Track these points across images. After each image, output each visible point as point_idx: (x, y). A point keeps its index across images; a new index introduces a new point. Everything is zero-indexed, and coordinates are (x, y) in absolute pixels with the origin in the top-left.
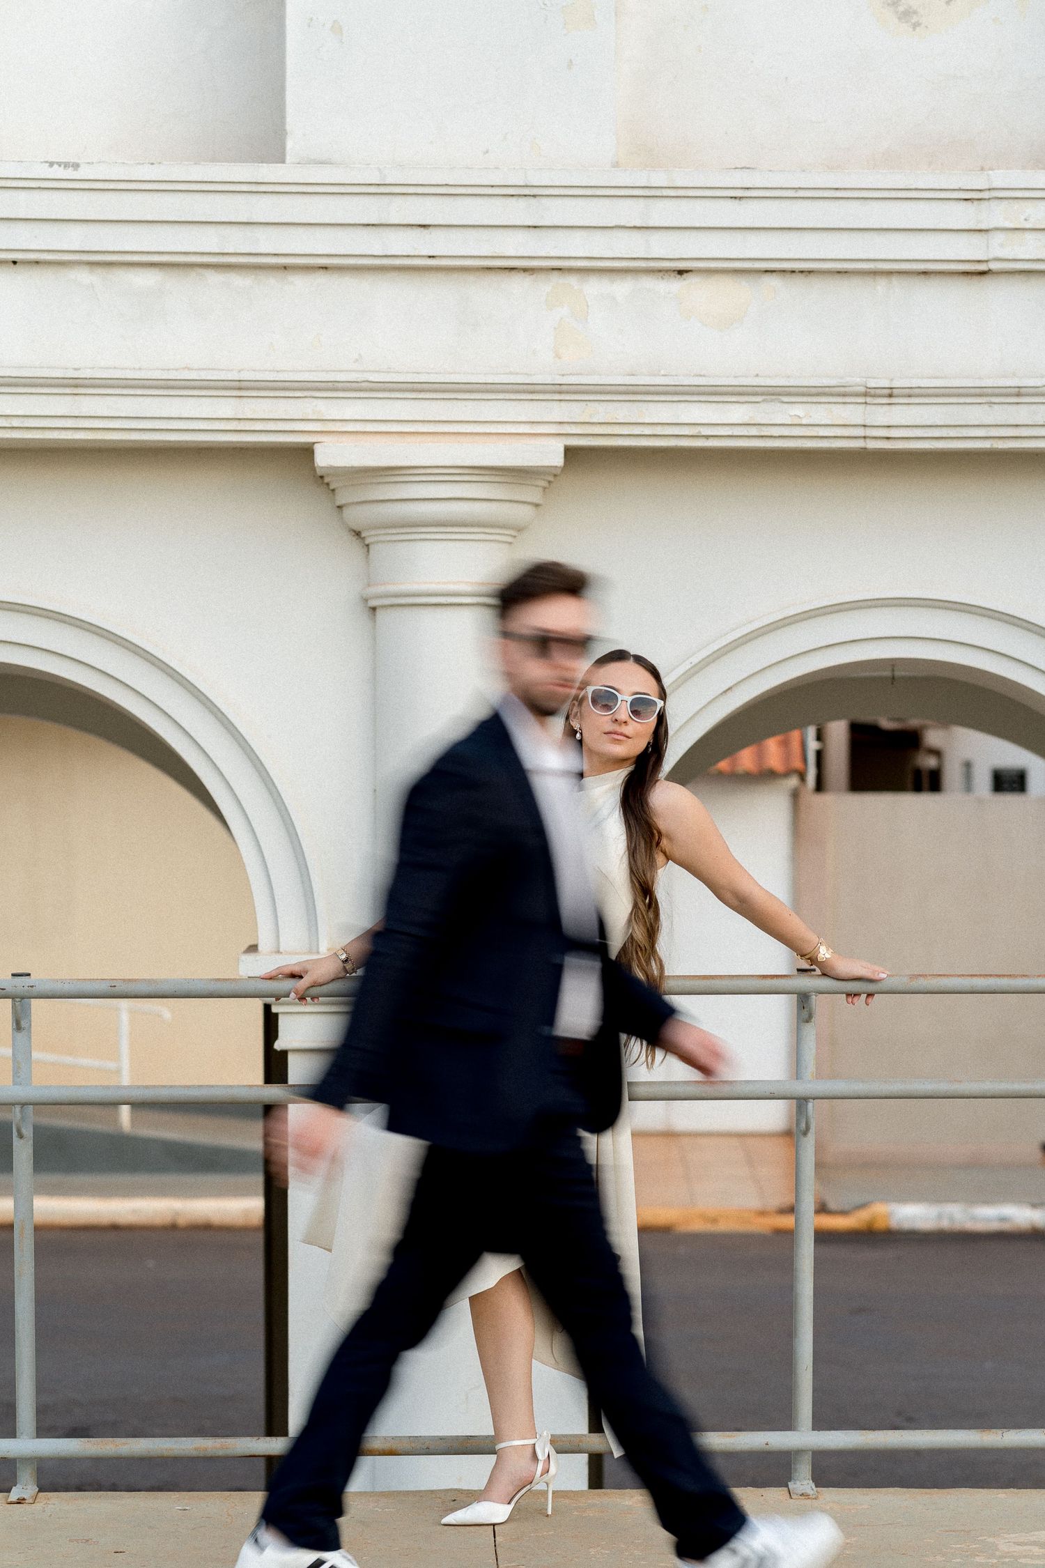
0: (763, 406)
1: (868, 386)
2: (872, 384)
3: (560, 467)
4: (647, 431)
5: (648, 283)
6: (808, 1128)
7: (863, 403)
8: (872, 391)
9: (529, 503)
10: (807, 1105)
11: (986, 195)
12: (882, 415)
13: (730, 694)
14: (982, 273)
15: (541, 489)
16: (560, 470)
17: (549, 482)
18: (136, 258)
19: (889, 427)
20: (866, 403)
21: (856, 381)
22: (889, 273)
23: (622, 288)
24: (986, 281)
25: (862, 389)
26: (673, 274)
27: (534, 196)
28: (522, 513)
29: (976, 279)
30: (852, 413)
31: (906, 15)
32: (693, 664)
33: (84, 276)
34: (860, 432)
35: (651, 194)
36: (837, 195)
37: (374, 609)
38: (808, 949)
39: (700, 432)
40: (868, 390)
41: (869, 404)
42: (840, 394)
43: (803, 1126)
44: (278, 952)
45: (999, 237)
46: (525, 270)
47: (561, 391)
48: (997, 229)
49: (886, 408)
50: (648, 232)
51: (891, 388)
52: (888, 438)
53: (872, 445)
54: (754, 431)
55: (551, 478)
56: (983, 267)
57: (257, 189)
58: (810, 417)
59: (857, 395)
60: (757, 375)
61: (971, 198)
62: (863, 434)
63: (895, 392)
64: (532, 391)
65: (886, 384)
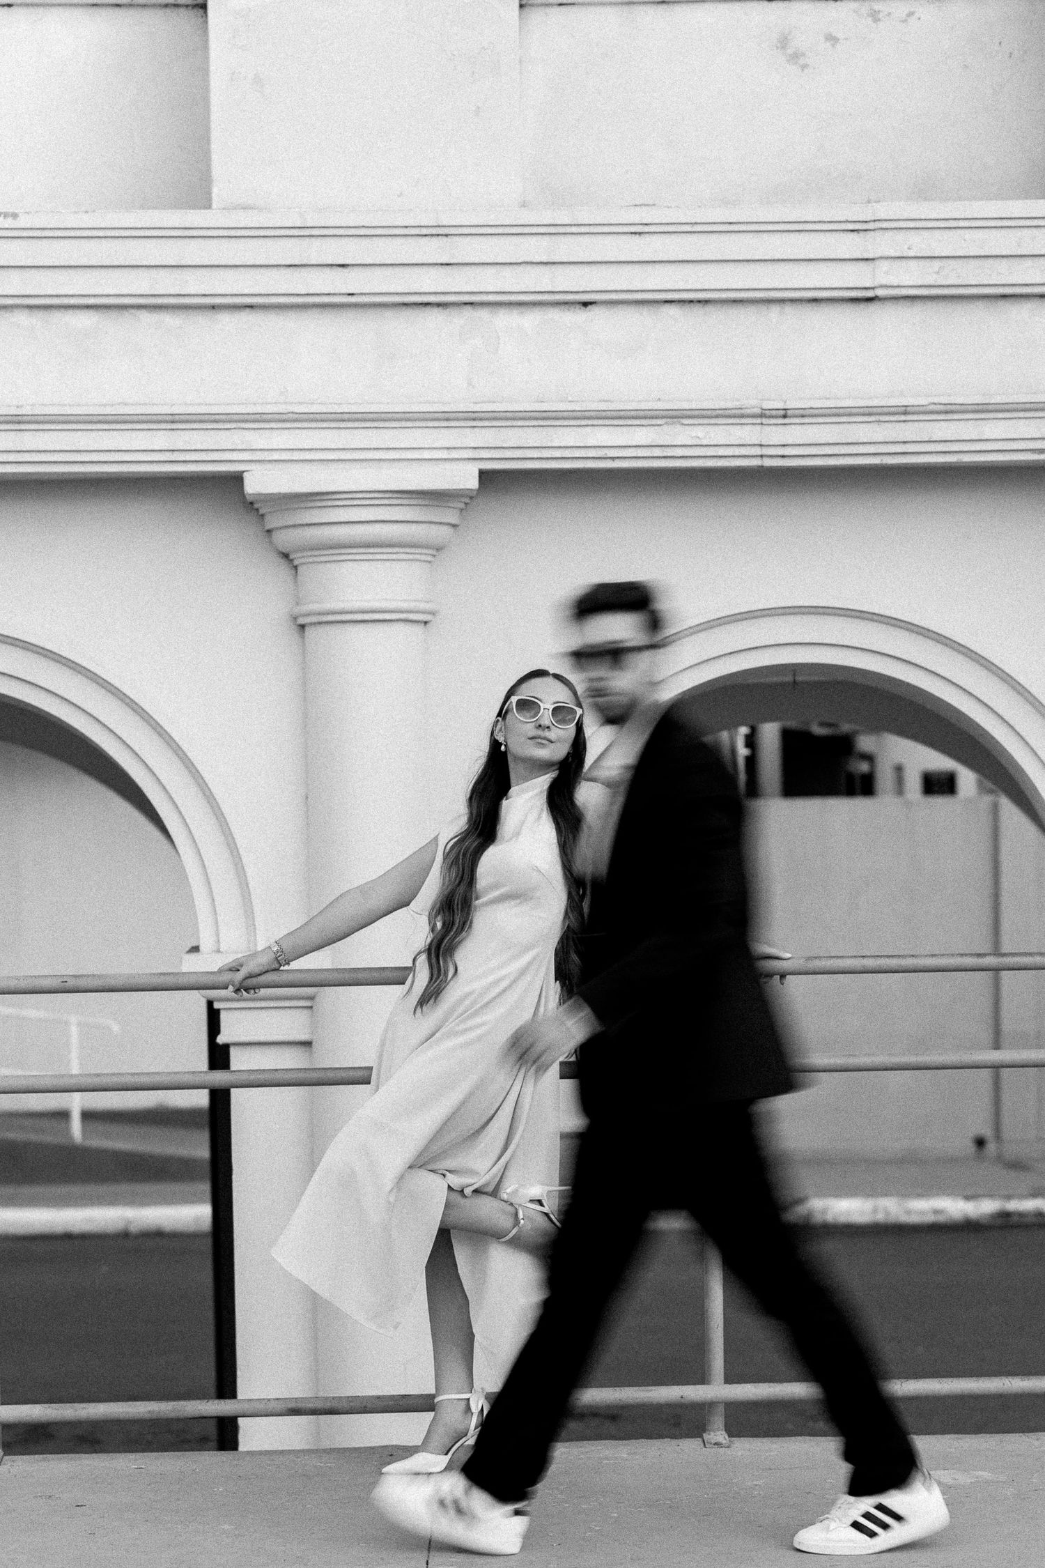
0: (665, 429)
1: (764, 407)
2: (767, 405)
3: (475, 490)
4: (558, 454)
5: (554, 314)
7: (759, 424)
8: (768, 413)
9: (448, 524)
11: (871, 226)
14: (869, 300)
15: (458, 512)
16: (475, 493)
17: (466, 504)
18: (72, 301)
19: (784, 445)
20: (762, 424)
21: (752, 403)
22: (782, 301)
23: (530, 320)
24: (873, 307)
25: (758, 411)
26: (578, 306)
27: (446, 235)
28: (441, 534)
29: (863, 306)
30: (748, 433)
31: (795, 57)
33: (22, 318)
34: (758, 451)
35: (554, 231)
36: (731, 228)
37: (303, 627)
39: (606, 454)
40: (763, 411)
41: (765, 425)
42: (736, 416)
44: (219, 951)
45: (884, 265)
46: (439, 305)
47: (474, 418)
48: (881, 258)
49: (781, 428)
50: (553, 268)
51: (785, 409)
52: (783, 456)
53: (768, 463)
54: (657, 452)
55: (467, 500)
56: (870, 294)
57: (187, 234)
58: (710, 438)
59: (754, 416)
60: (659, 400)
61: (858, 229)
62: (759, 453)
63: (789, 412)
64: (447, 419)
65: (780, 406)
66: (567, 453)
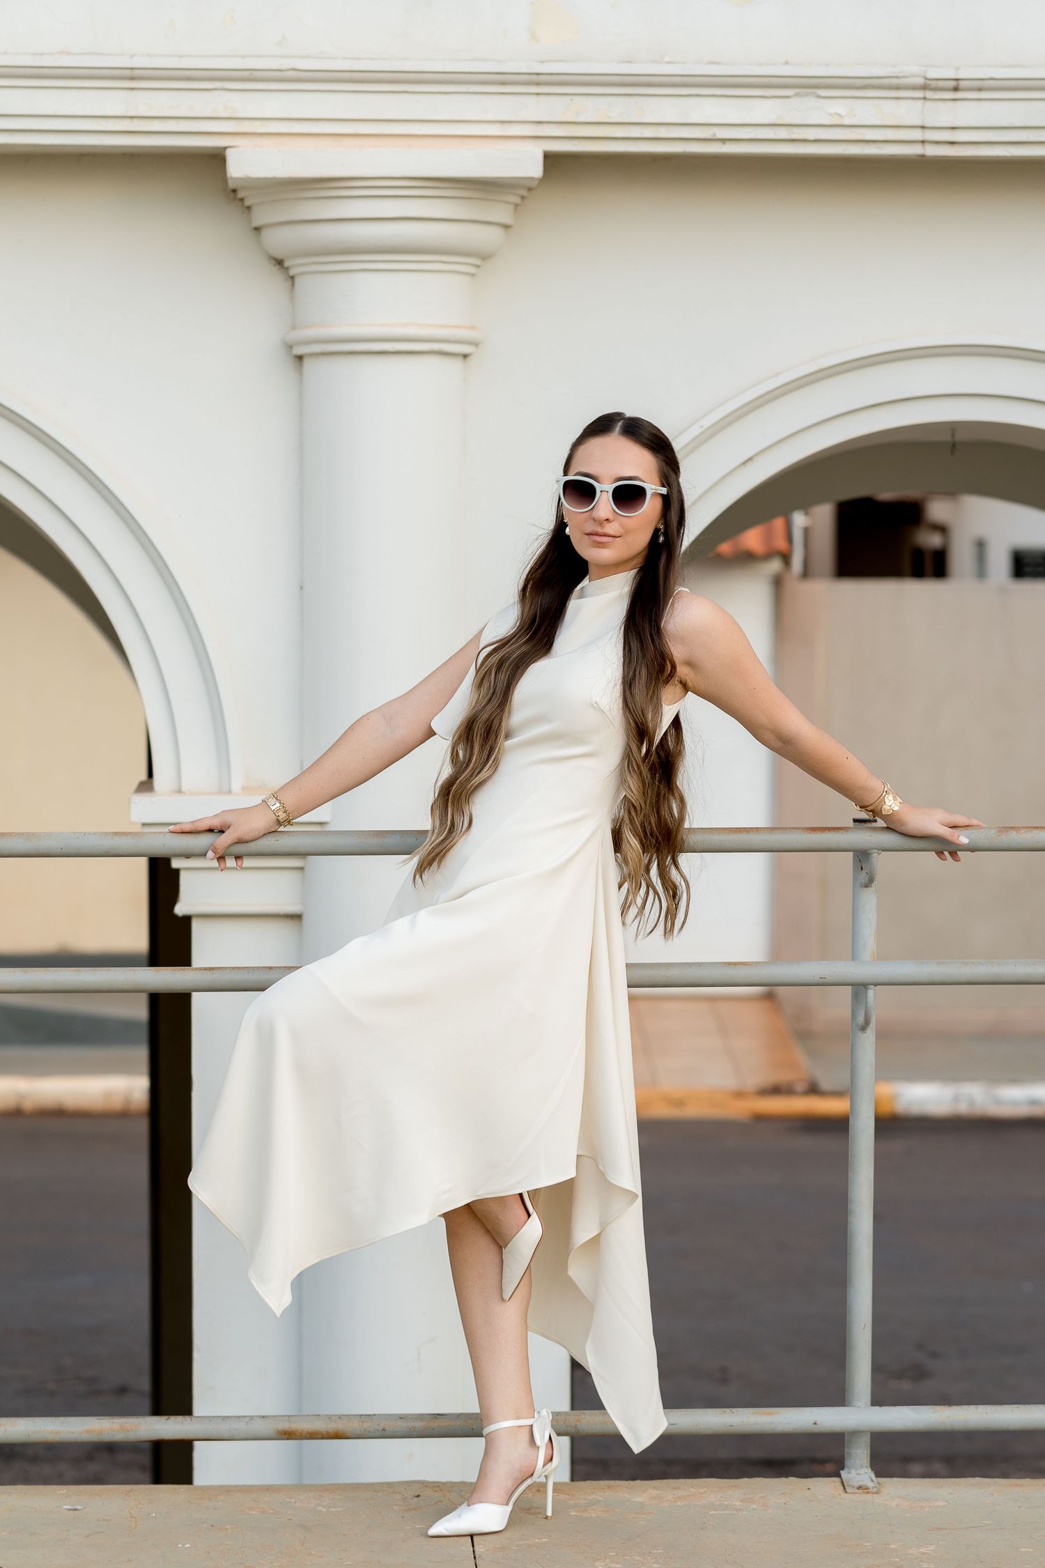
0: (795, 102)
1: (929, 77)
2: (933, 74)
3: (537, 179)
4: (648, 132)
6: (867, 1023)
7: (922, 98)
8: (933, 83)
9: (498, 224)
10: (866, 992)
12: (943, 113)
13: (749, 464)
15: (511, 207)
16: (537, 182)
17: (523, 198)
19: (953, 128)
20: (925, 98)
21: (913, 70)
25: (920, 81)
28: (487, 237)
30: (907, 111)
32: (705, 427)
34: (917, 135)
37: (300, 358)
38: (870, 799)
39: (714, 134)
40: (928, 82)
41: (930, 100)
42: (891, 86)
43: (861, 1019)
44: (179, 791)
47: (539, 82)
49: (951, 104)
51: (957, 80)
52: (952, 143)
53: (931, 151)
54: (783, 134)
55: (524, 193)
58: (855, 115)
59: (914, 88)
60: (787, 63)
62: (920, 138)
63: (962, 84)
64: (502, 81)
65: (951, 74)
66: (663, 132)
